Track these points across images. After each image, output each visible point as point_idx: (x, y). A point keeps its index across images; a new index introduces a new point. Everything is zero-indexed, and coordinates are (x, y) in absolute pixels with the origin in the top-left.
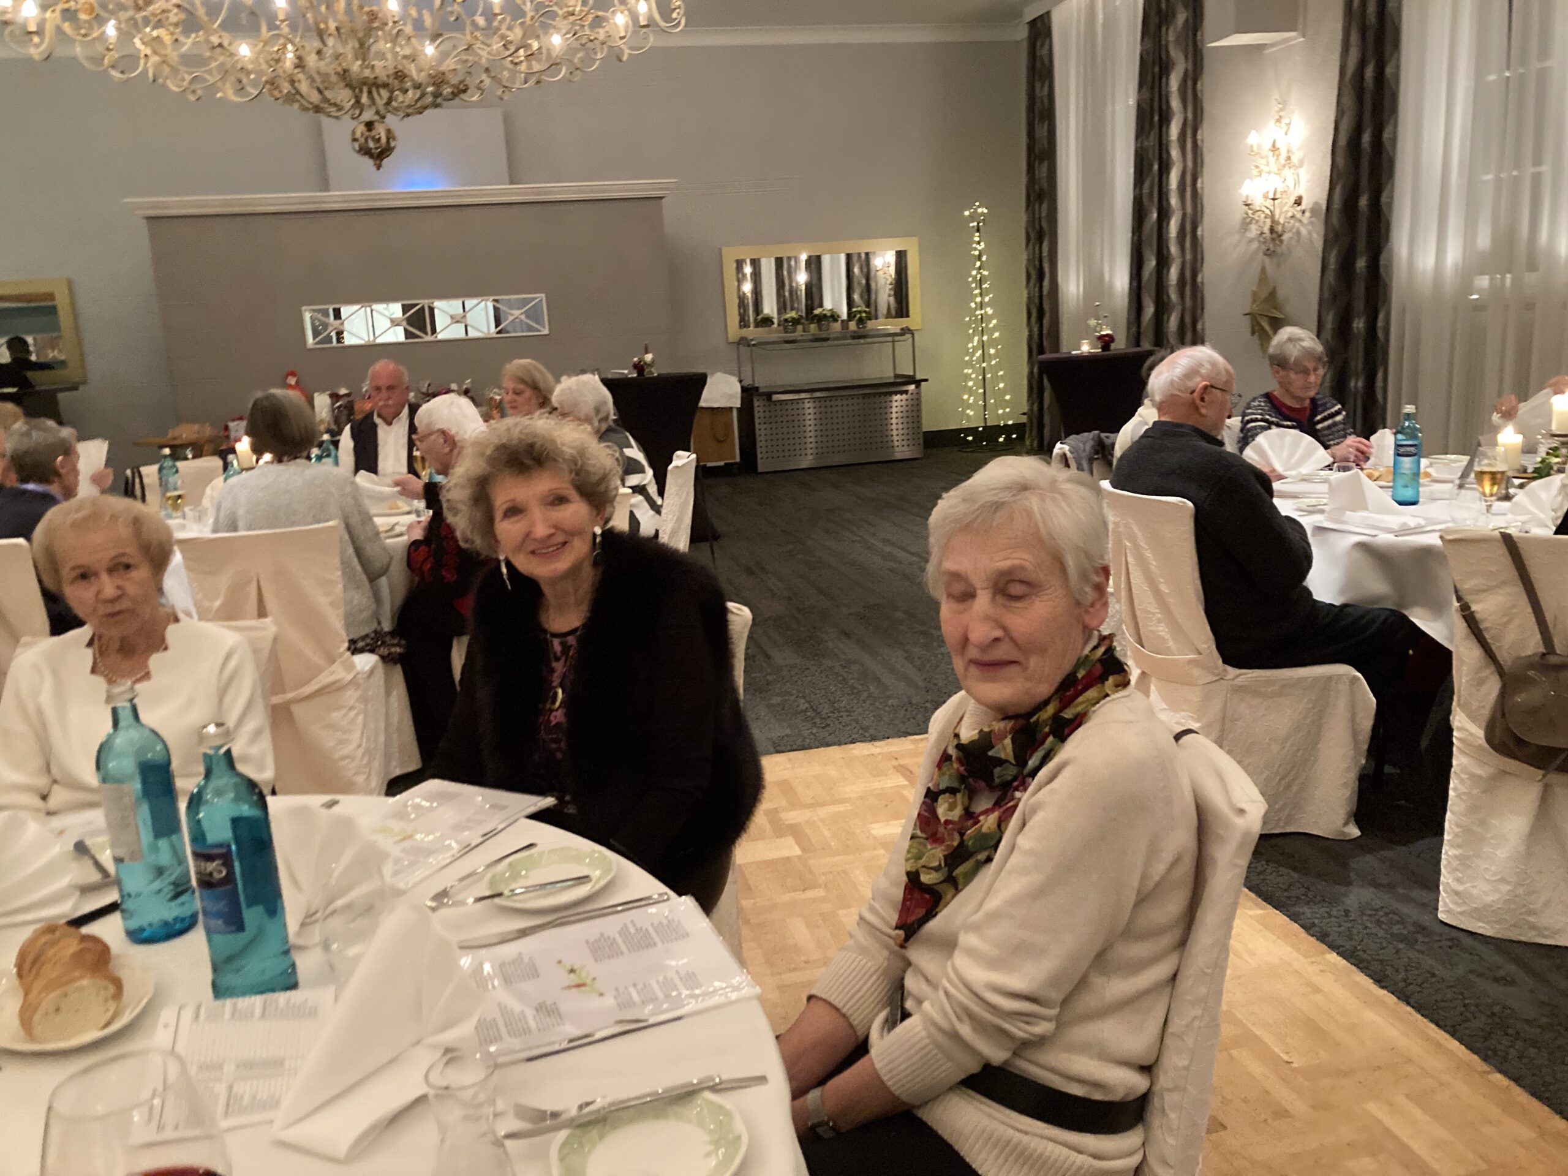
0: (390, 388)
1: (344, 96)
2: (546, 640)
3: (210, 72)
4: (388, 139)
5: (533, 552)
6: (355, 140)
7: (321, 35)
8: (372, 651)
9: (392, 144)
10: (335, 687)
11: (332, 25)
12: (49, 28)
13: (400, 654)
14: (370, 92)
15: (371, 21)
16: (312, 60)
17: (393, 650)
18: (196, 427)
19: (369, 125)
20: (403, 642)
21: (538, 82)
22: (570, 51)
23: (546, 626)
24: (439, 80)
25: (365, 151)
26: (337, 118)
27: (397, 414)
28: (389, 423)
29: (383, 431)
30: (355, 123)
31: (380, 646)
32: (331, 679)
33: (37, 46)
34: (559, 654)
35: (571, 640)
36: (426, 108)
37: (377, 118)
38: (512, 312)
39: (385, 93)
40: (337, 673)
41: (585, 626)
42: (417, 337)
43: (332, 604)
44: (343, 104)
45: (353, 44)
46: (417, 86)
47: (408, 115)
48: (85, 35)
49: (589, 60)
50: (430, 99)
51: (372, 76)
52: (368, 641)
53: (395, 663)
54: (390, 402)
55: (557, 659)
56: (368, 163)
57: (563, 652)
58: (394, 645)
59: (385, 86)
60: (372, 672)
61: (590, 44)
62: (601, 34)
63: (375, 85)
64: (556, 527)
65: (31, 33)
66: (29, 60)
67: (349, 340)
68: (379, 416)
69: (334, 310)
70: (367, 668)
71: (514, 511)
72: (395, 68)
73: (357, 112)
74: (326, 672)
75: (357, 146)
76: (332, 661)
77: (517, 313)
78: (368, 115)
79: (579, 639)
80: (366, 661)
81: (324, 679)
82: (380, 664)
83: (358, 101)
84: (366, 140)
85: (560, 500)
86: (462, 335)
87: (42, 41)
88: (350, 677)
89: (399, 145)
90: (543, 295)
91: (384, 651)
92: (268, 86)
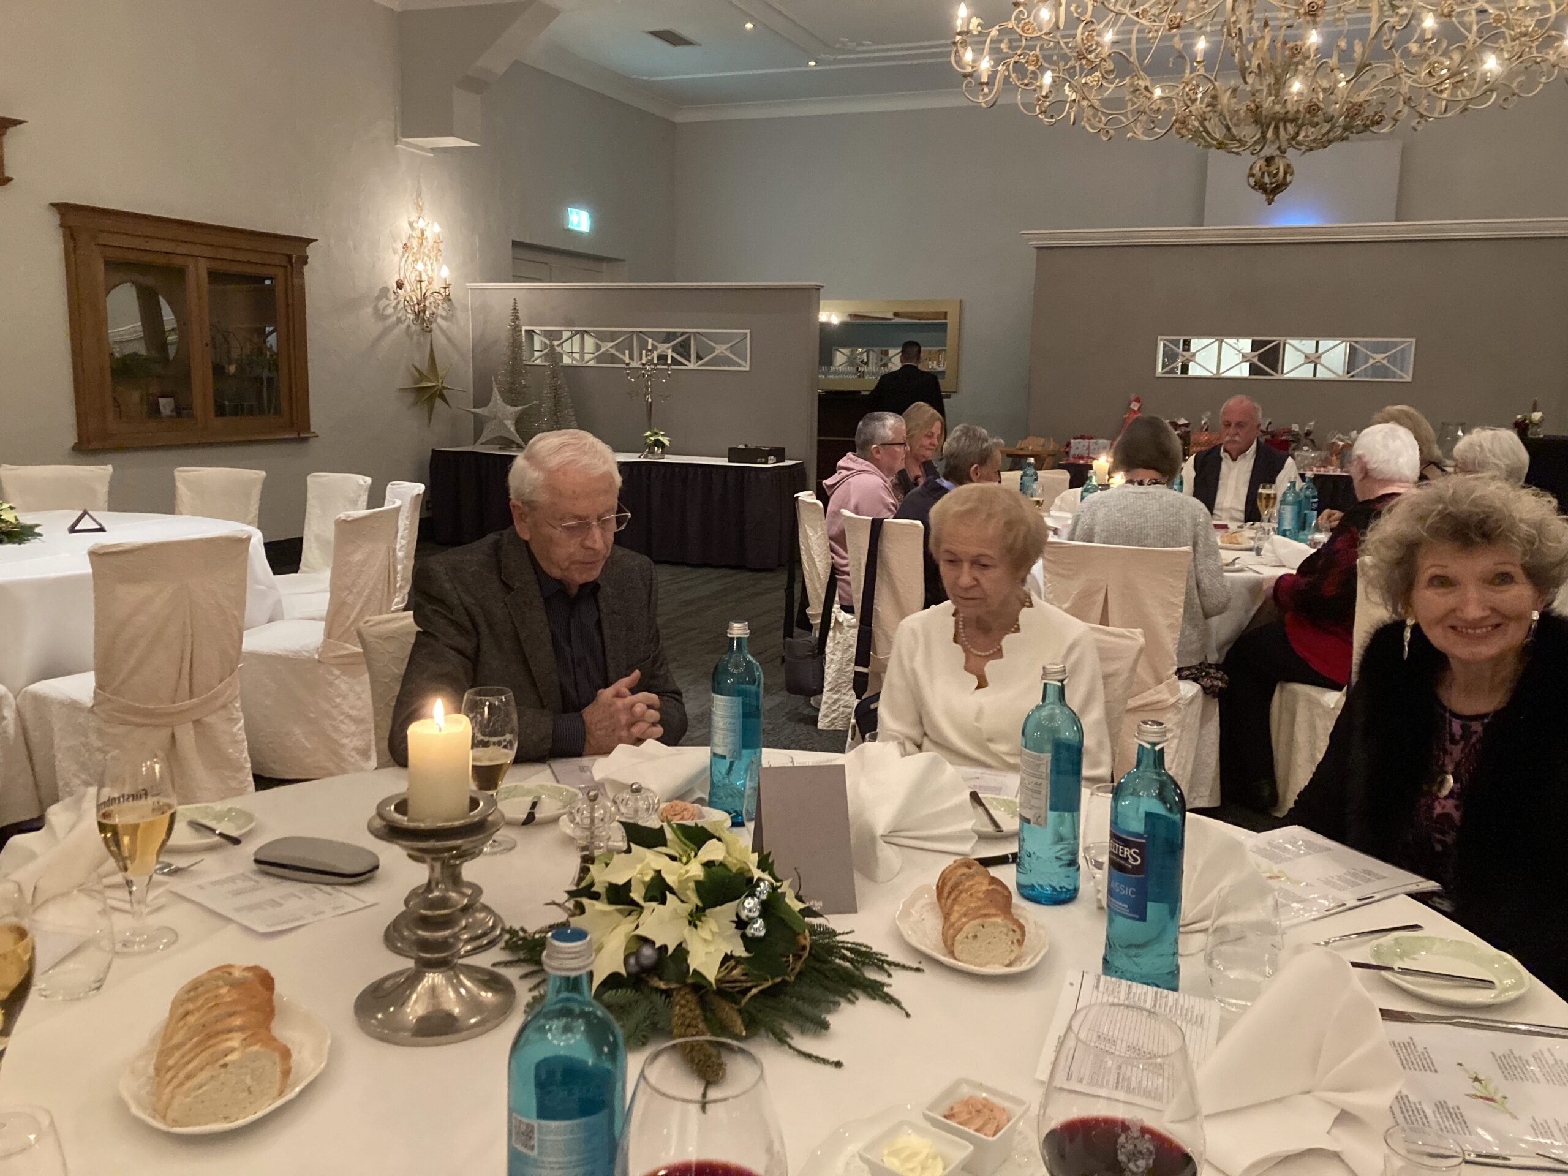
0: (1239, 425)
1: (1249, 132)
2: (1443, 716)
3: (1125, 115)
4: (1285, 173)
5: (1453, 628)
6: (1253, 175)
7: (1243, 73)
8: (1195, 680)
9: (1289, 178)
10: (1159, 706)
11: (1255, 62)
12: (999, 78)
13: (1221, 688)
14: (1277, 128)
15: (1294, 55)
16: (1225, 99)
17: (1215, 683)
18: (1042, 441)
19: (1269, 160)
20: (1226, 677)
21: (1465, 110)
22: (1511, 75)
23: (1446, 703)
24: (1354, 111)
25: (1260, 186)
26: (1238, 153)
27: (1243, 451)
28: (1234, 459)
29: (1226, 465)
30: (1255, 157)
31: (1203, 677)
32: (1155, 698)
33: (986, 95)
34: (1457, 737)
35: (1477, 727)
36: (1330, 142)
37: (1278, 152)
38: (1375, 355)
39: (1291, 128)
40: (1161, 694)
41: (1497, 714)
42: (1268, 374)
43: (1171, 626)
44: (1248, 139)
45: (1270, 79)
46: (1329, 119)
47: (1311, 150)
48: (1027, 85)
49: (1531, 83)
50: (1339, 131)
51: (1283, 111)
52: (1193, 671)
53: (1214, 697)
54: (1237, 438)
55: (1454, 742)
56: (1261, 197)
57: (1462, 737)
58: (1217, 679)
59: (1294, 120)
60: (1193, 700)
61: (1535, 67)
62: (1552, 56)
63: (1285, 119)
64: (1493, 609)
65: (983, 84)
66: (977, 107)
67: (1194, 371)
68: (1226, 451)
69: (1185, 341)
70: (1190, 695)
71: (1443, 582)
72: (1310, 101)
73: (1258, 148)
74: (1152, 691)
75: (1252, 181)
76: (1159, 681)
77: (1379, 357)
78: (1268, 151)
79: (1486, 727)
80: (1189, 689)
81: (1149, 696)
82: (1201, 694)
83: (1264, 136)
84: (1263, 174)
85: (1504, 579)
86: (1310, 376)
87: (991, 91)
88: (1172, 700)
89: (1295, 181)
90: (1414, 340)
91: (1207, 682)
92: (1177, 125)
